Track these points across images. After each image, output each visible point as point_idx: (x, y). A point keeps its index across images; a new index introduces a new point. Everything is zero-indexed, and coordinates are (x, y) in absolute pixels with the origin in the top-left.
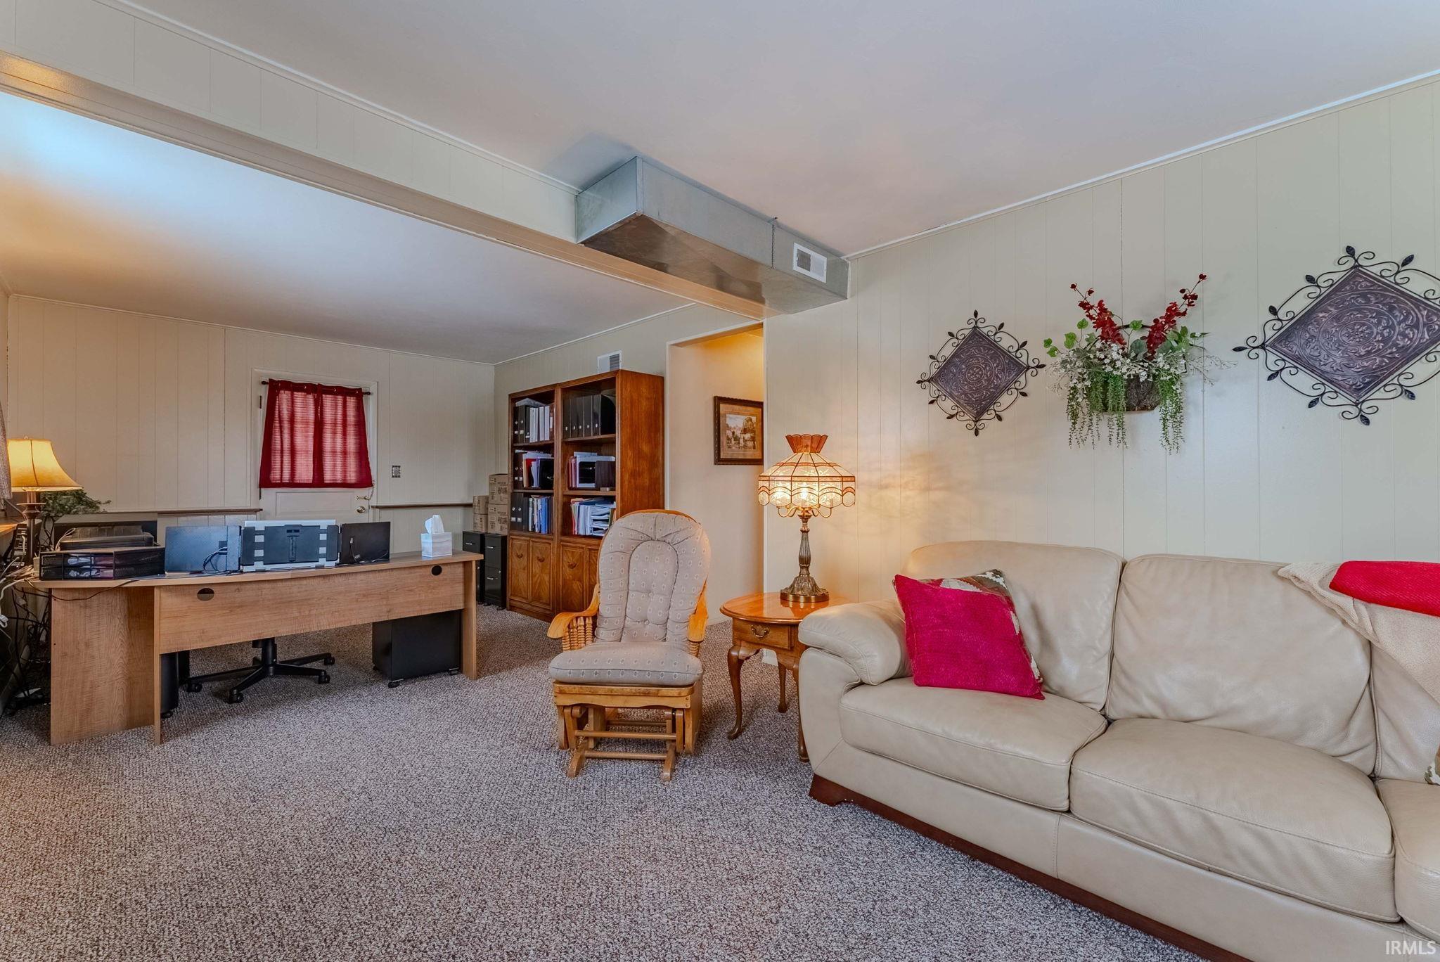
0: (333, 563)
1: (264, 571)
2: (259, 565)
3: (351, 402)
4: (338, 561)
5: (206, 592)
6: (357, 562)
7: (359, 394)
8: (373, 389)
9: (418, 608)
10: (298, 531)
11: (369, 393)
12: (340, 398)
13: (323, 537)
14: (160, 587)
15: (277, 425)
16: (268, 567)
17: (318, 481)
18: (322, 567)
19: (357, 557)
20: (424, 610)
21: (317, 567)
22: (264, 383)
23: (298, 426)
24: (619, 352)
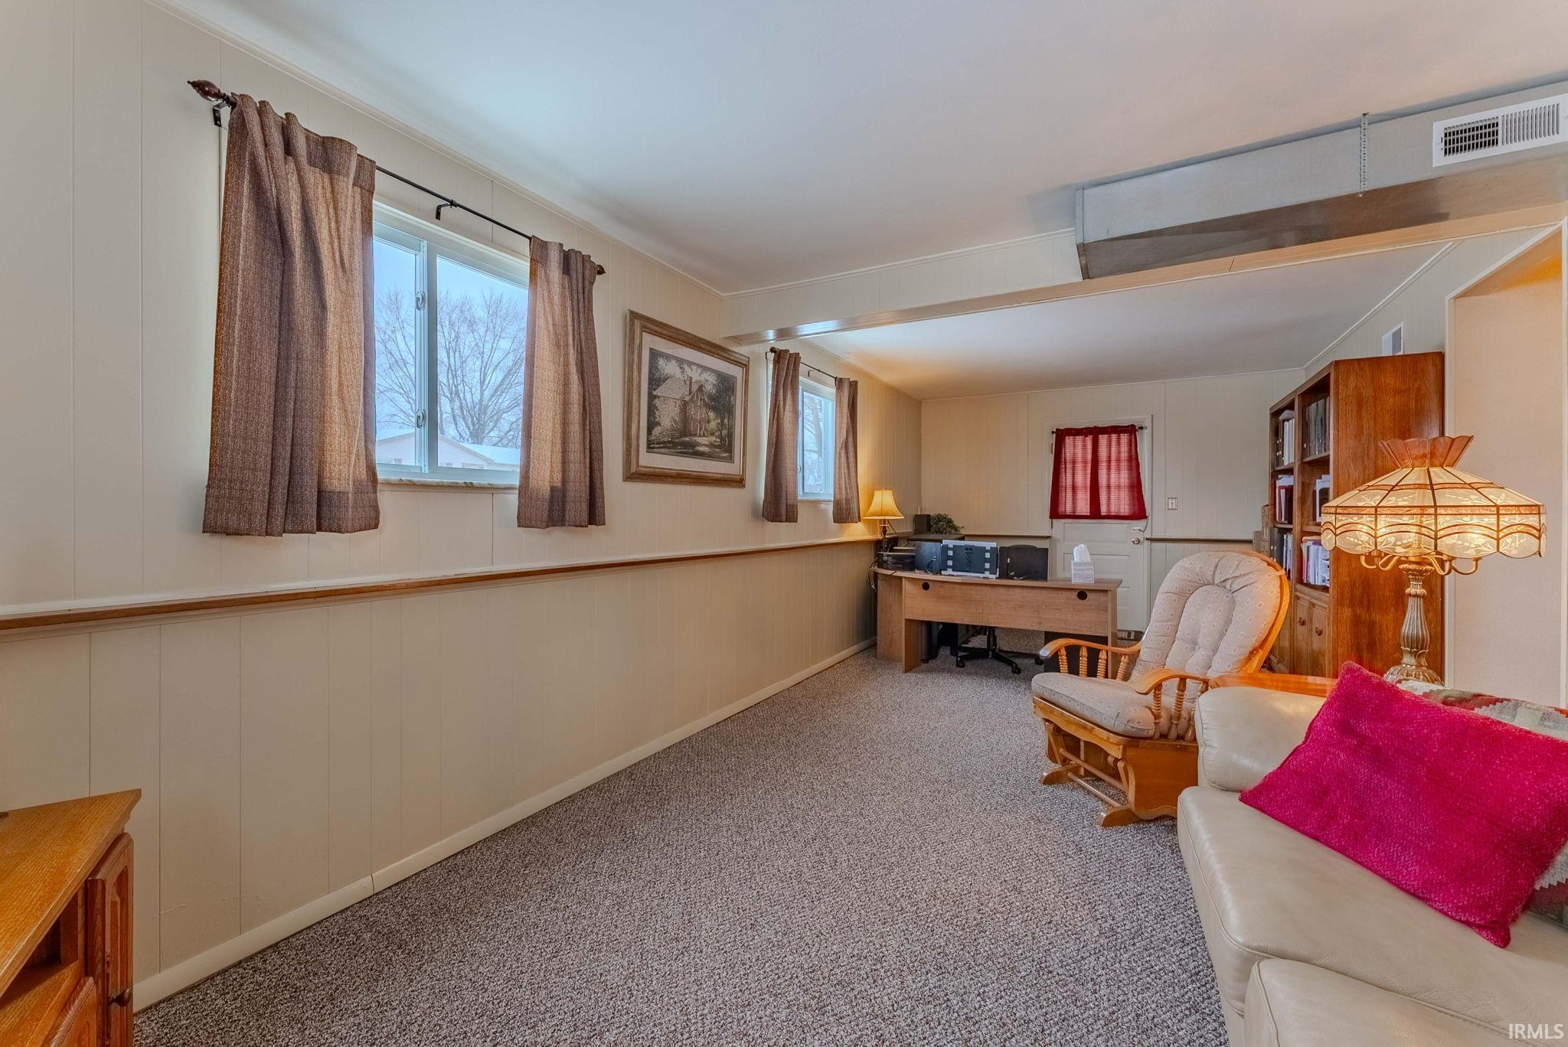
0: (994, 576)
1: (953, 575)
2: (950, 571)
3: (1124, 438)
4: (997, 576)
5: (926, 586)
6: (1011, 578)
7: (1131, 430)
8: (1147, 423)
9: (1064, 626)
10: (971, 549)
11: (1141, 428)
12: (1114, 437)
13: (988, 555)
14: (905, 578)
15: (1063, 466)
16: (955, 573)
17: (1095, 513)
18: (988, 578)
19: (1013, 573)
20: (1070, 629)
21: (984, 578)
22: (1053, 433)
23: (1079, 466)
24: (1401, 325)
